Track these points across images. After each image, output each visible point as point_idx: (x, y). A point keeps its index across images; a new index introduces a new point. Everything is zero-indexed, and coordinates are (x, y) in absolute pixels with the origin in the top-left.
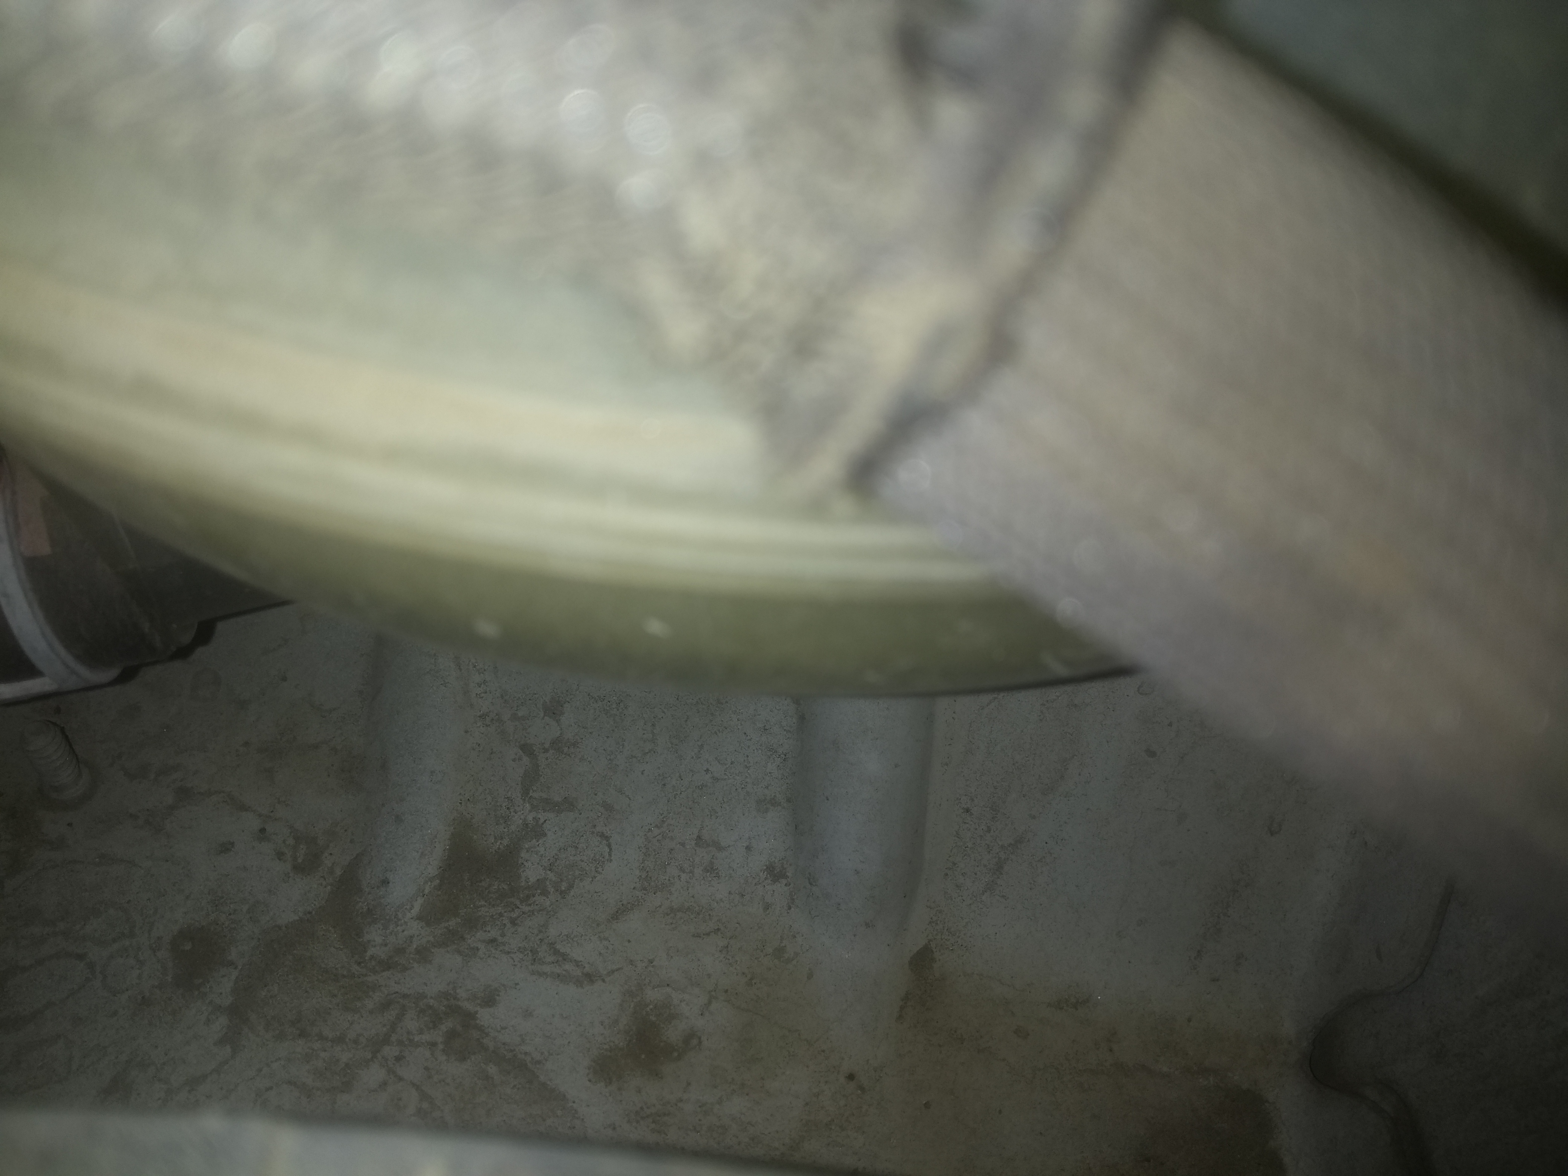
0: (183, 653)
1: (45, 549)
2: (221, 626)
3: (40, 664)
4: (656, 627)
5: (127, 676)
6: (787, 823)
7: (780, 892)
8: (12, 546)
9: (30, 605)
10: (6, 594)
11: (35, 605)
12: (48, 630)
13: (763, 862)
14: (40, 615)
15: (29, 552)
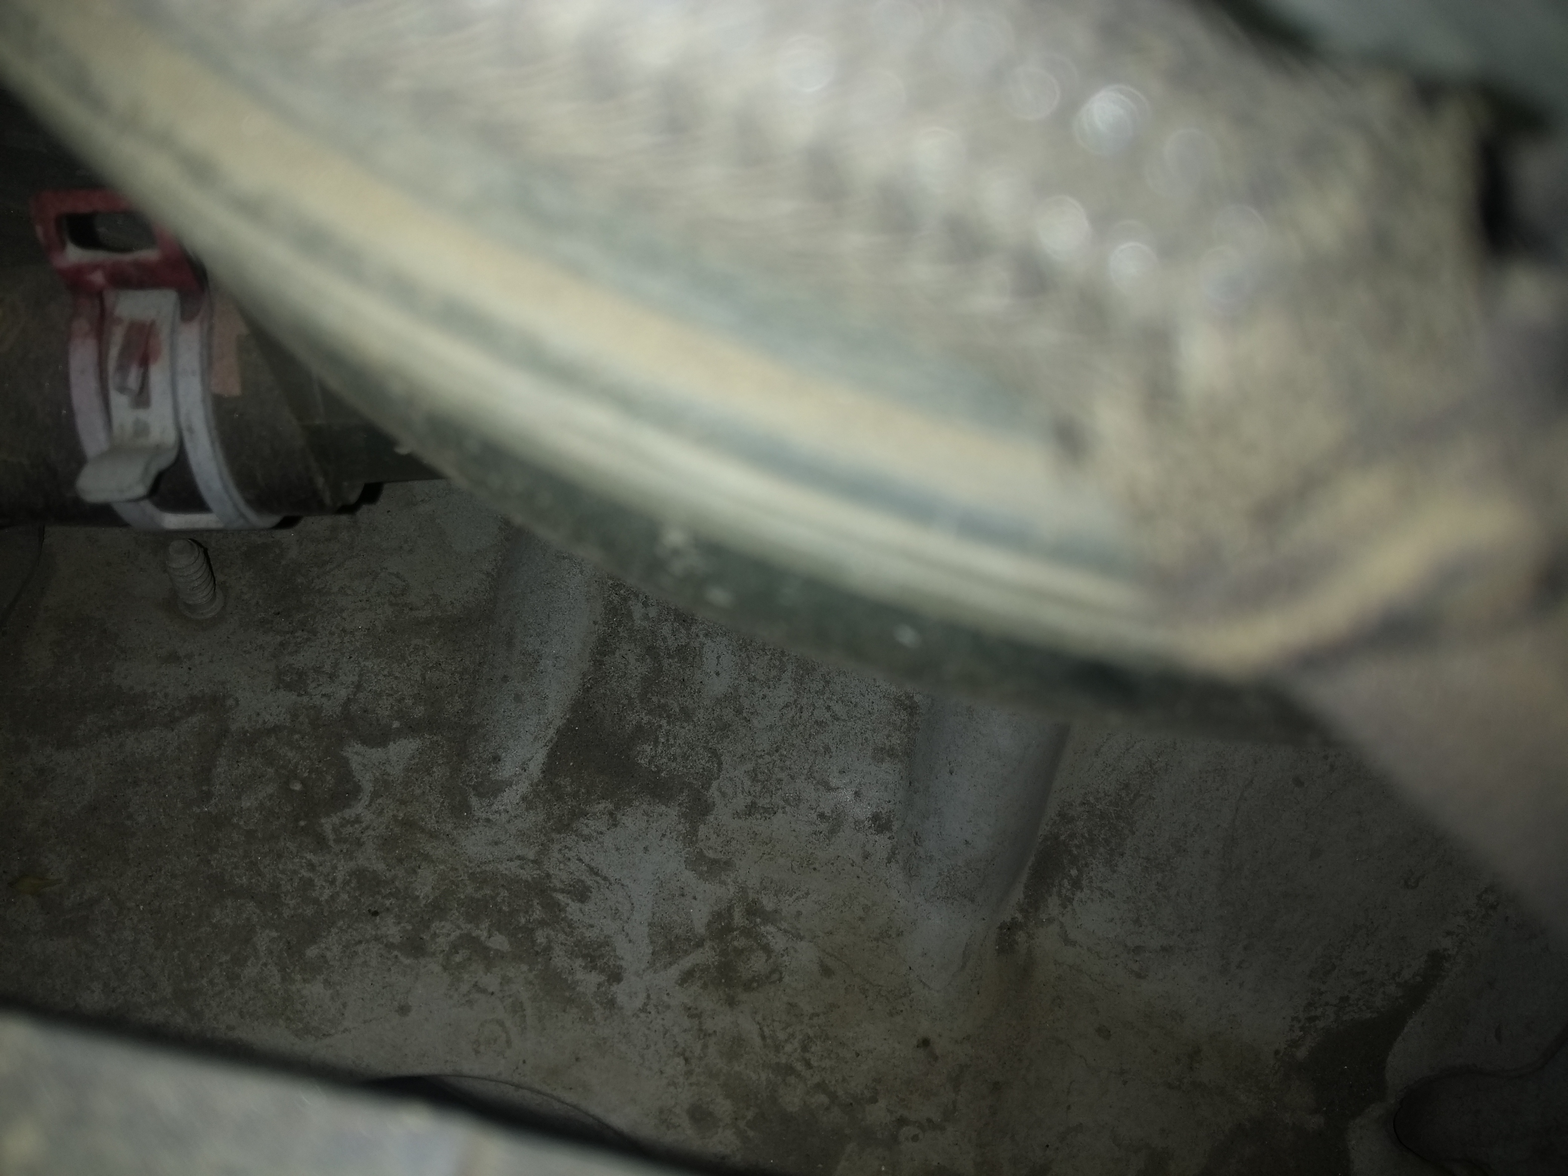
0: (349, 508)
1: (235, 389)
2: (388, 488)
3: (210, 501)
5: (289, 522)
6: (902, 777)
7: (882, 844)
8: (203, 381)
9: (212, 443)
10: (191, 430)
11: (217, 445)
12: (225, 471)
13: (869, 811)
14: (220, 455)
15: (218, 390)
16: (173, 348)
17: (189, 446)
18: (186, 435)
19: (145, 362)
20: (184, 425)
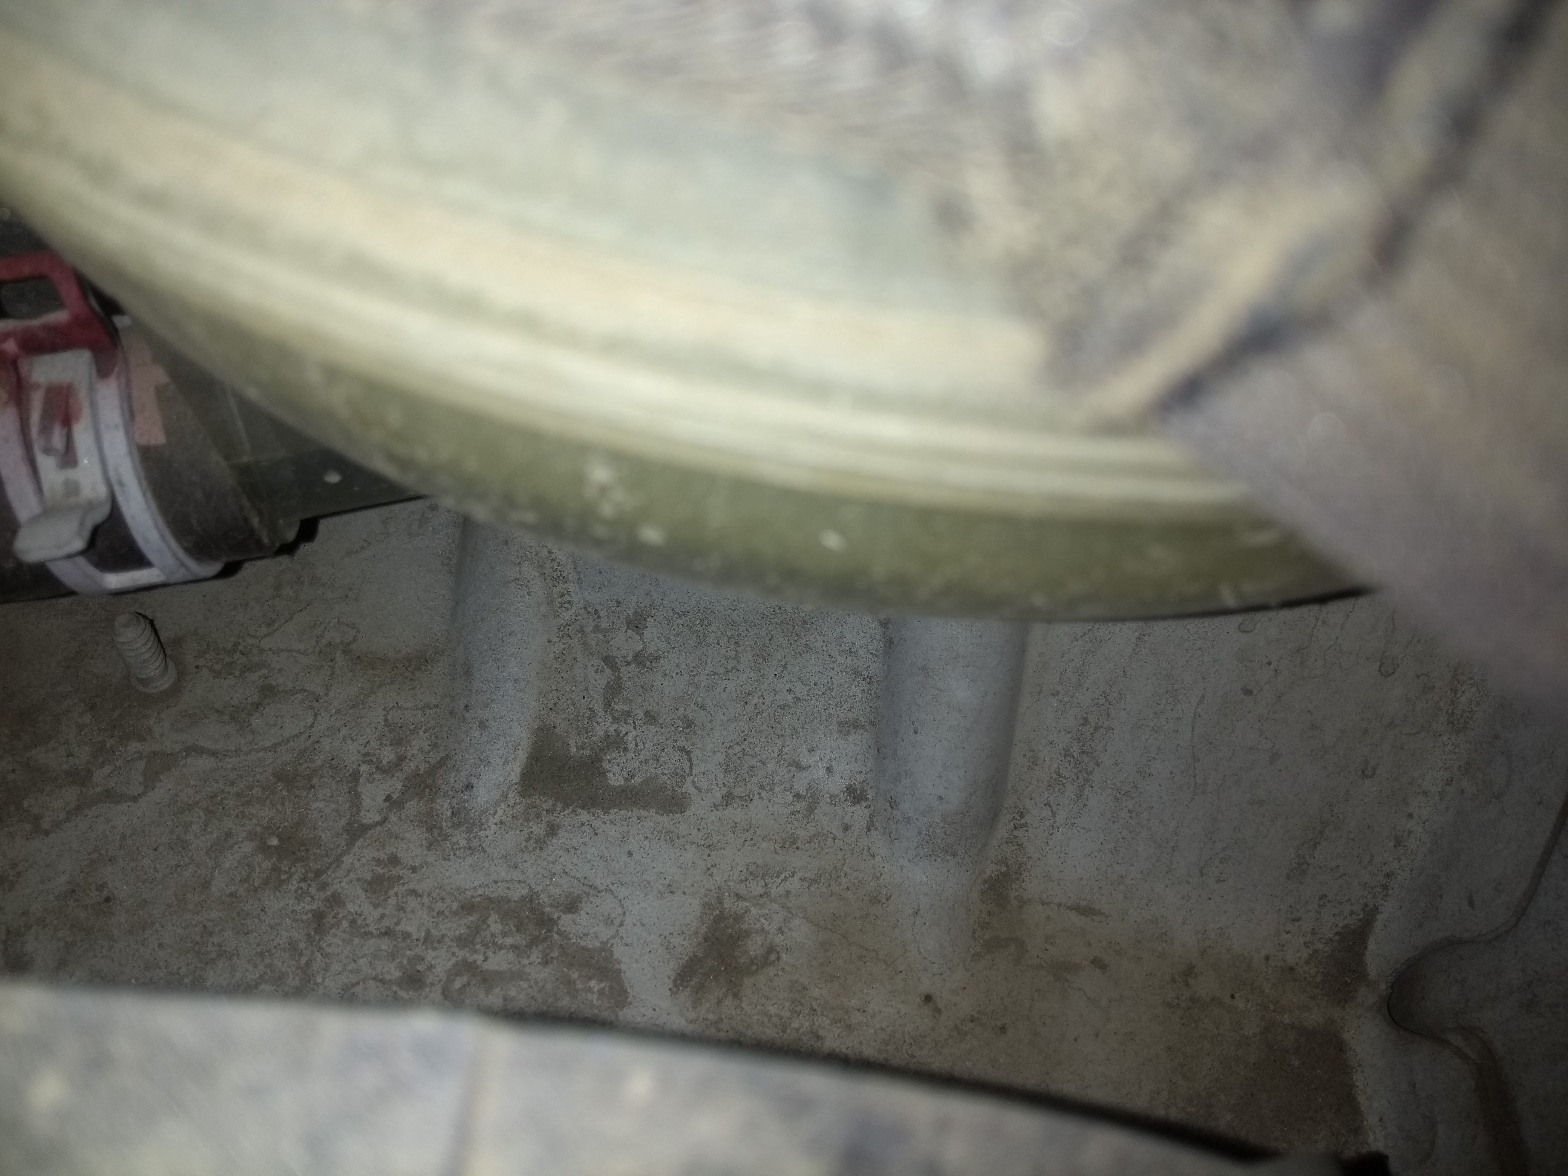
0: (288, 549)
1: (160, 438)
2: (324, 524)
3: (151, 556)
5: (229, 570)
6: (869, 746)
7: (859, 814)
8: (127, 434)
9: (144, 495)
10: (121, 484)
11: (149, 495)
12: (160, 521)
13: (843, 784)
14: (153, 505)
15: (143, 441)
16: (93, 405)
17: (120, 499)
18: (117, 488)
19: (67, 422)
20: (113, 480)
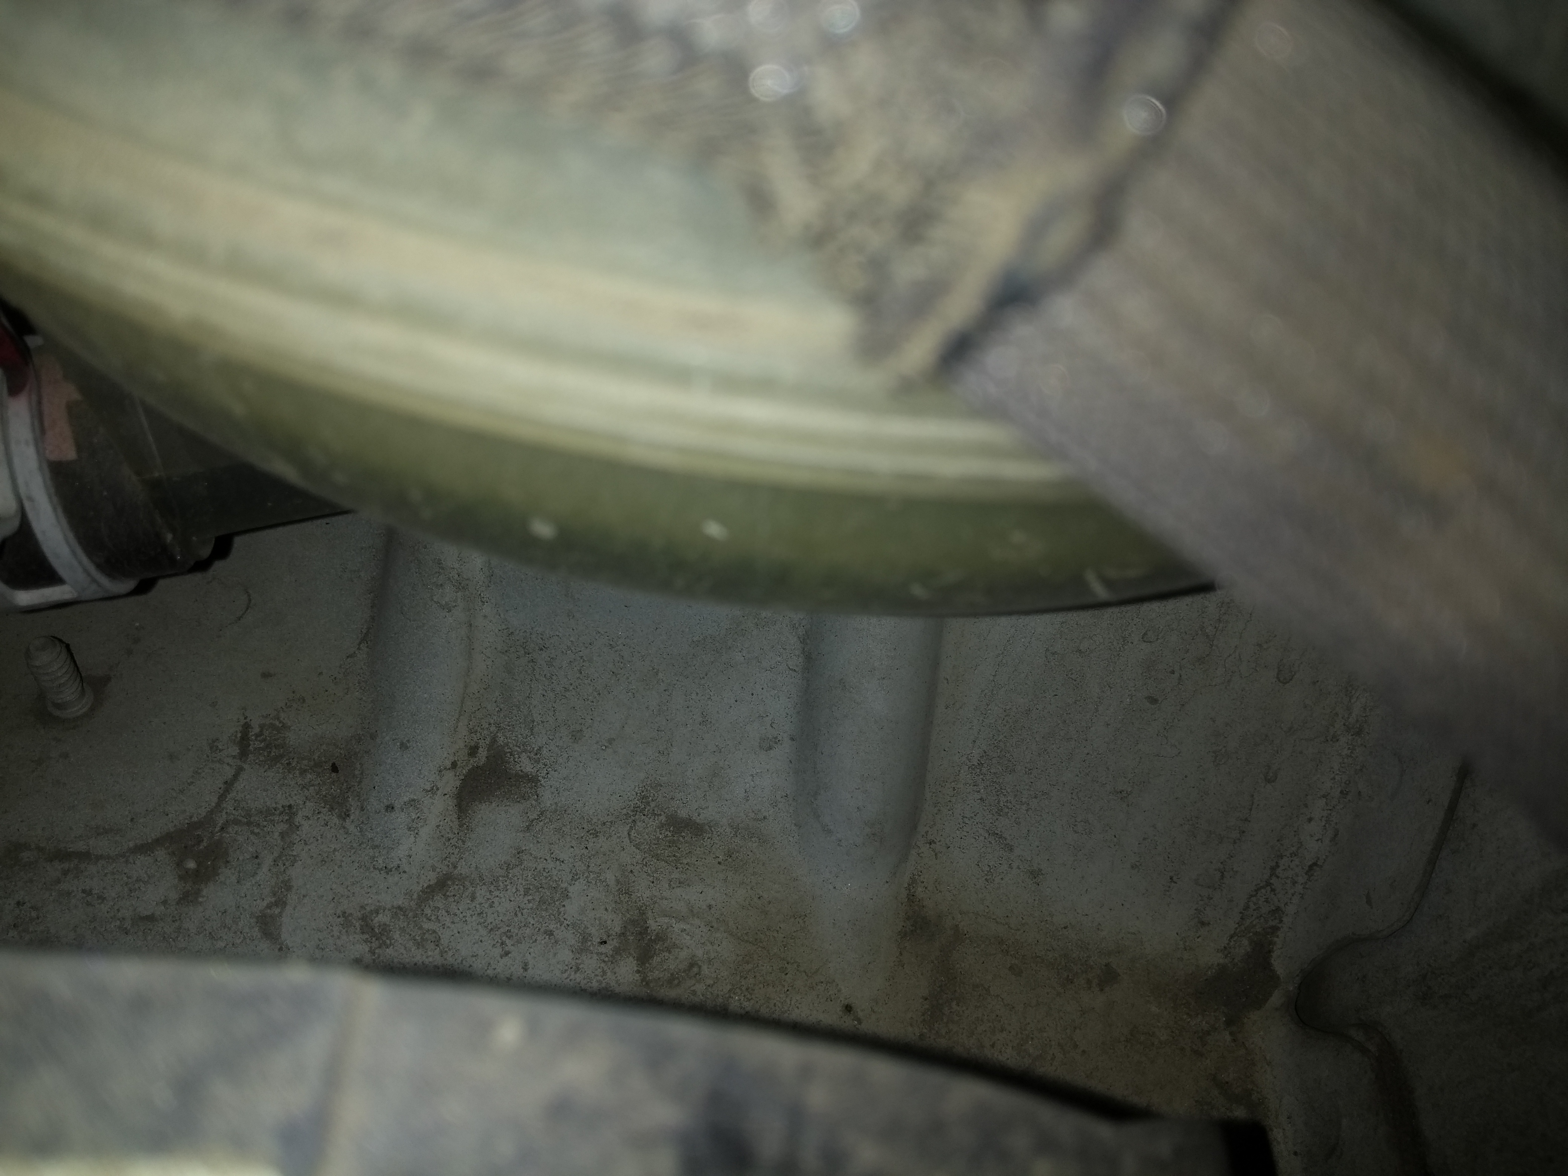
0: (202, 566)
1: (70, 454)
2: (238, 541)
3: (62, 572)
4: (714, 529)
5: (144, 587)
6: (791, 761)
8: (38, 452)
9: (55, 511)
10: (30, 499)
11: (60, 511)
12: (71, 536)
14: (64, 521)
15: (54, 457)
16: (4, 421)
17: (31, 515)
18: (27, 505)
20: (23, 494)
